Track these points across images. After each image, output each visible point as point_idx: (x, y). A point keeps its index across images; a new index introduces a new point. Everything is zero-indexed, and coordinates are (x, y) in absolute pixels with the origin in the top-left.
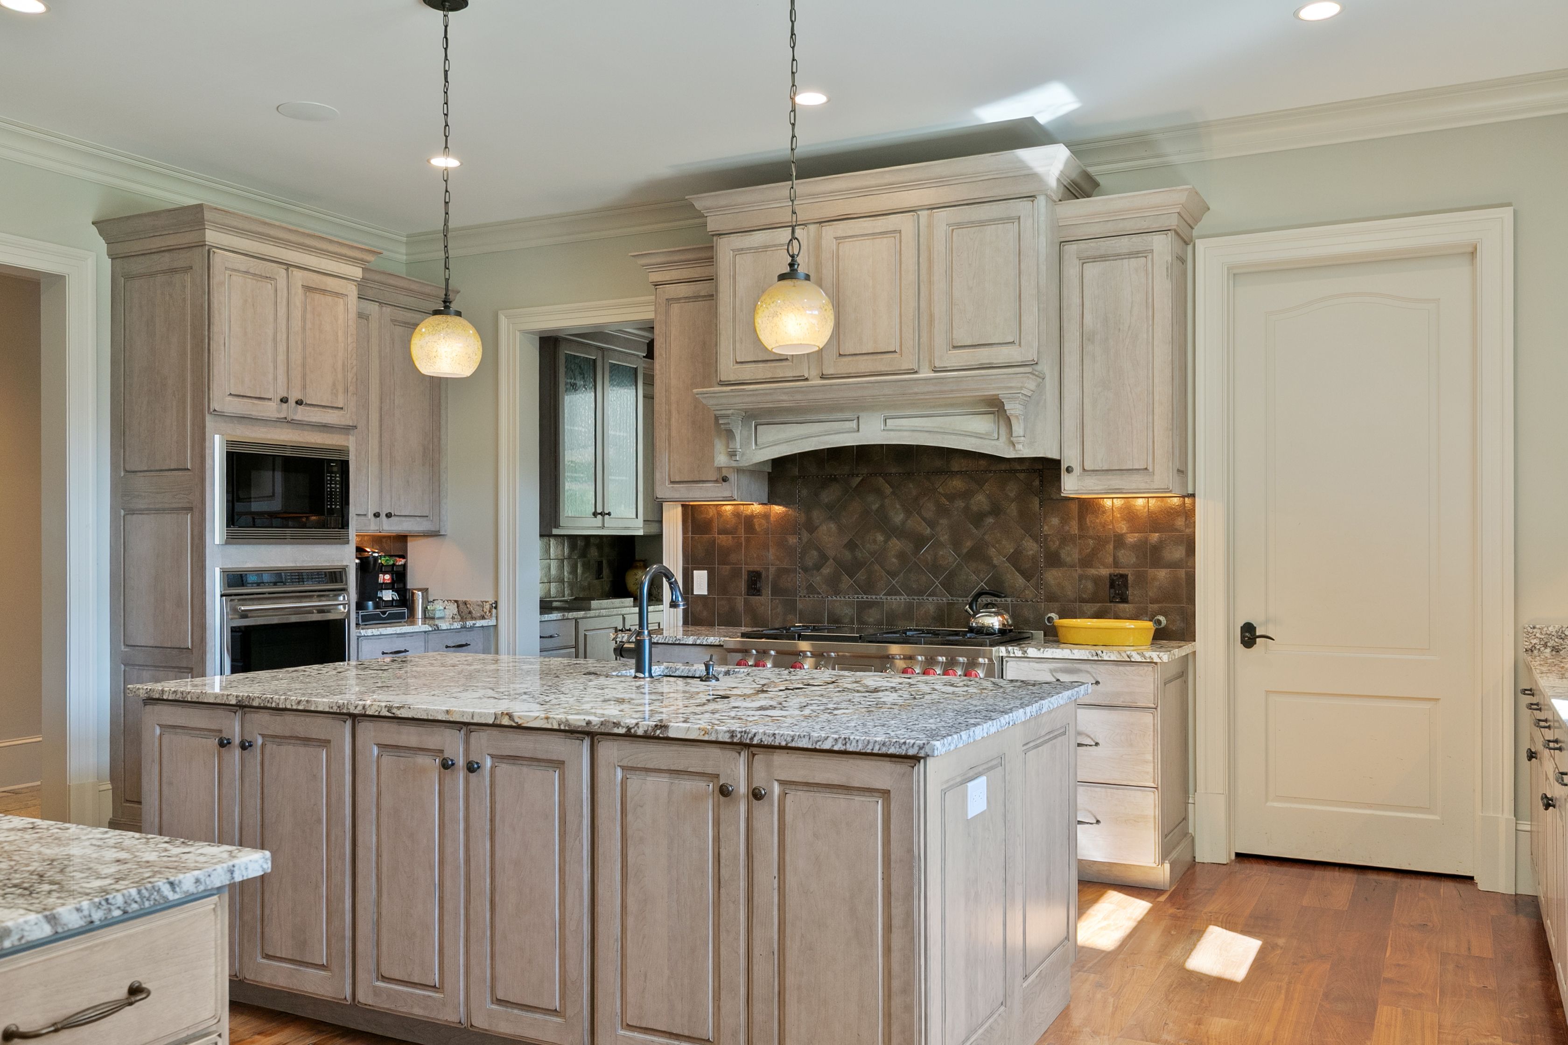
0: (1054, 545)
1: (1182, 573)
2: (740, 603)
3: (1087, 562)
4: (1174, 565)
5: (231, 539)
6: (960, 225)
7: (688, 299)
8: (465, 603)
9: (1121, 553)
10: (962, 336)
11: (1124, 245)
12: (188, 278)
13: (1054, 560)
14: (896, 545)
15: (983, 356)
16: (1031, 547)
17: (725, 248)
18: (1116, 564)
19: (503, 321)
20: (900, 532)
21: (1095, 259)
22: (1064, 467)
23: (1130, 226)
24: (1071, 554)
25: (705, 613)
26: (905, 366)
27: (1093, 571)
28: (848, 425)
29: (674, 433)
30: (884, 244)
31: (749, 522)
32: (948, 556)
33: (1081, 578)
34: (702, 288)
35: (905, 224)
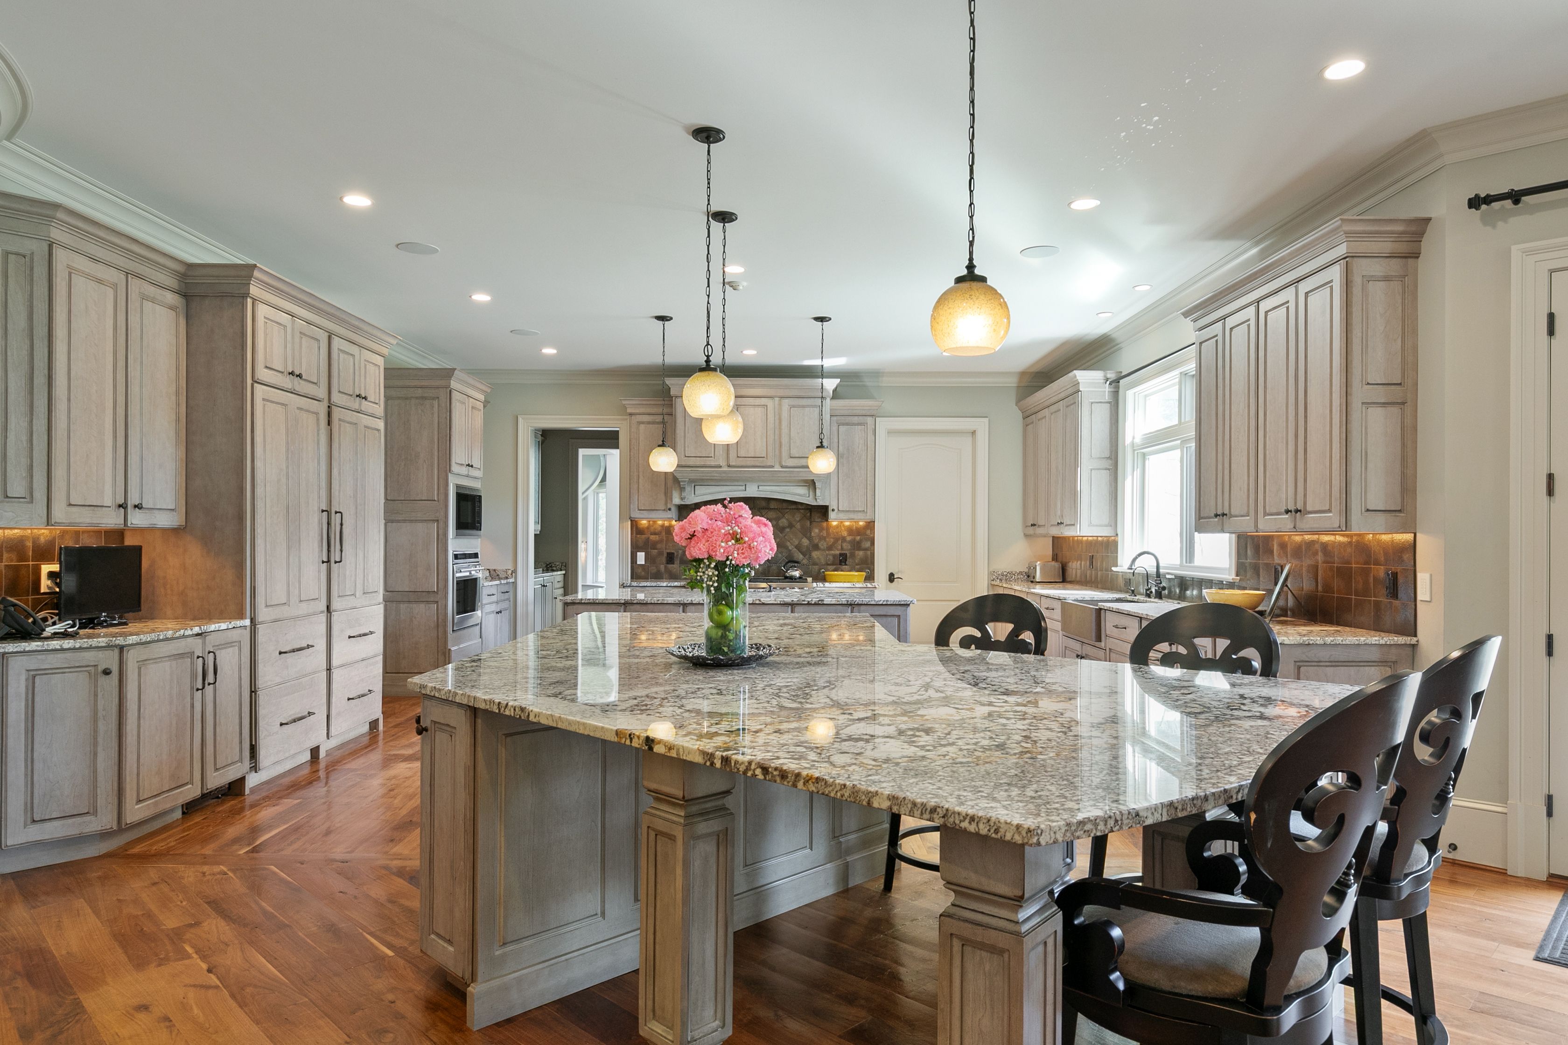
0: (816, 541)
1: (869, 553)
2: (662, 567)
3: (830, 548)
4: (866, 549)
5: (458, 535)
6: (794, 406)
7: (649, 423)
8: (495, 570)
9: (844, 545)
10: (794, 453)
11: (856, 419)
12: (436, 403)
13: (816, 547)
16: (805, 542)
18: (842, 549)
19: (520, 420)
21: (843, 424)
22: (830, 509)
23: (858, 412)
24: (823, 545)
25: (643, 573)
26: (769, 464)
27: (833, 552)
28: (741, 488)
29: (641, 487)
30: (759, 410)
31: (668, 529)
33: (827, 555)
35: (769, 402)
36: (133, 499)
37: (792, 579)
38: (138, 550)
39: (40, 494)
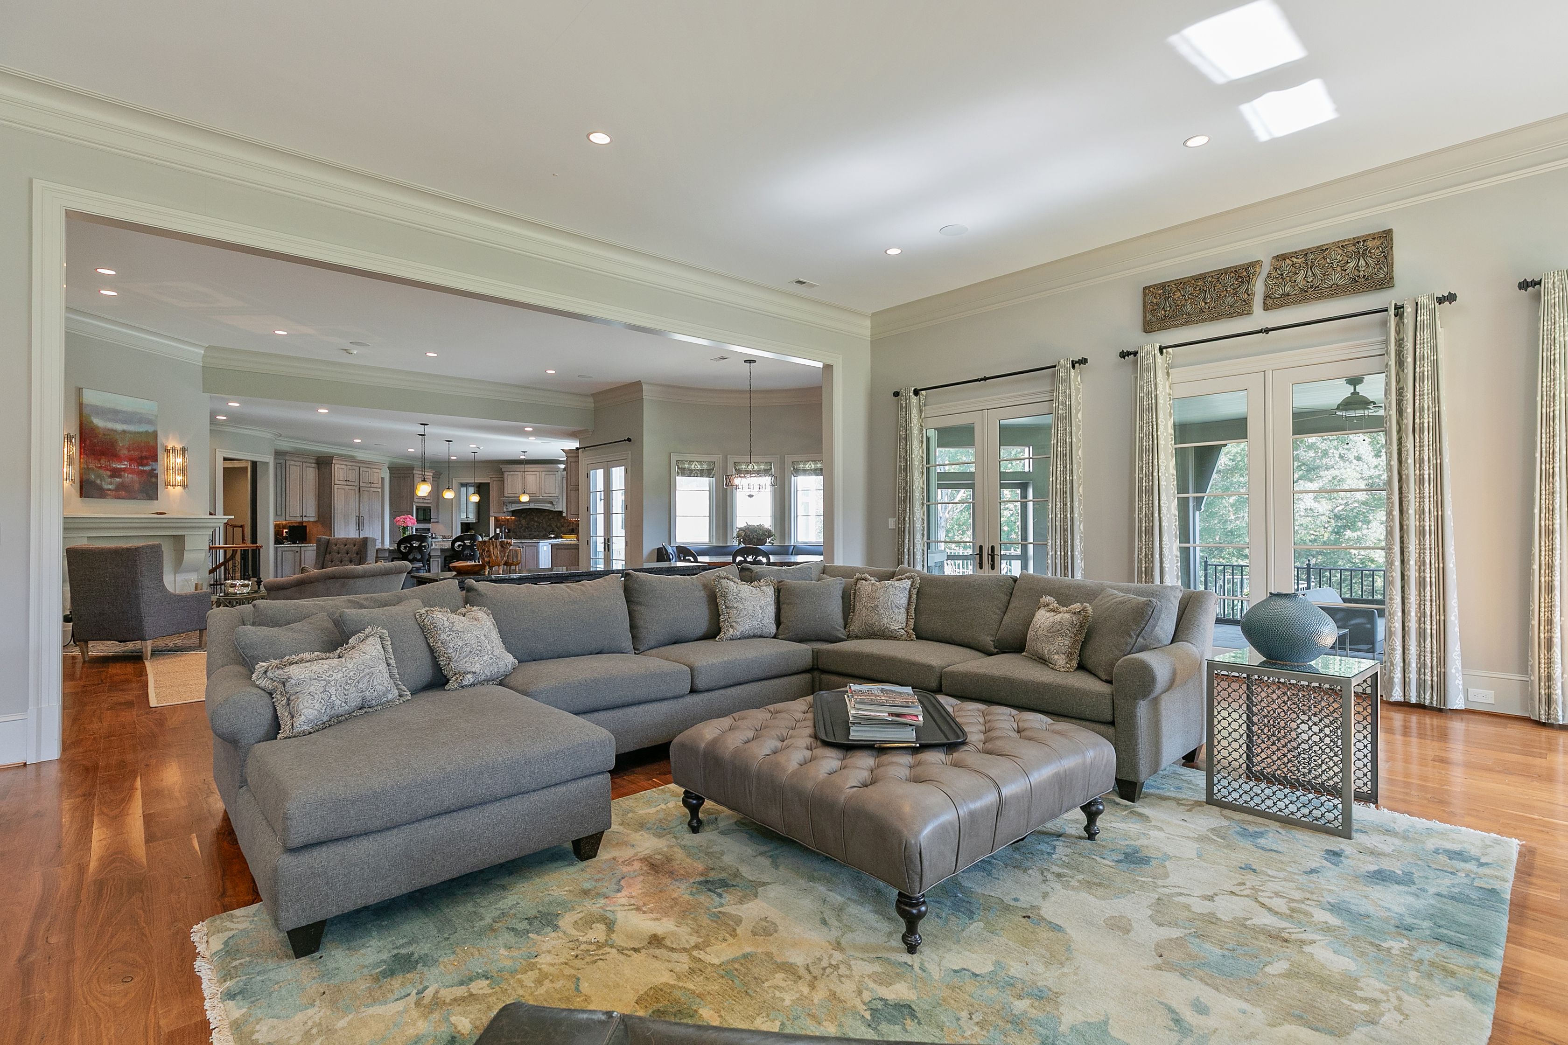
0: (561, 524)
3: (568, 526)
10: (547, 493)
12: (409, 478)
13: (563, 526)
14: (536, 524)
15: (550, 495)
17: (506, 474)
20: (537, 522)
22: (563, 512)
26: (537, 495)
28: (526, 505)
30: (533, 476)
31: (508, 519)
32: (545, 526)
34: (500, 479)
35: (537, 473)
36: (304, 515)
37: (551, 538)
38: (306, 526)
39: (284, 514)
